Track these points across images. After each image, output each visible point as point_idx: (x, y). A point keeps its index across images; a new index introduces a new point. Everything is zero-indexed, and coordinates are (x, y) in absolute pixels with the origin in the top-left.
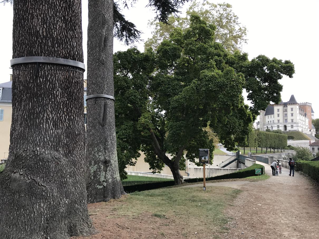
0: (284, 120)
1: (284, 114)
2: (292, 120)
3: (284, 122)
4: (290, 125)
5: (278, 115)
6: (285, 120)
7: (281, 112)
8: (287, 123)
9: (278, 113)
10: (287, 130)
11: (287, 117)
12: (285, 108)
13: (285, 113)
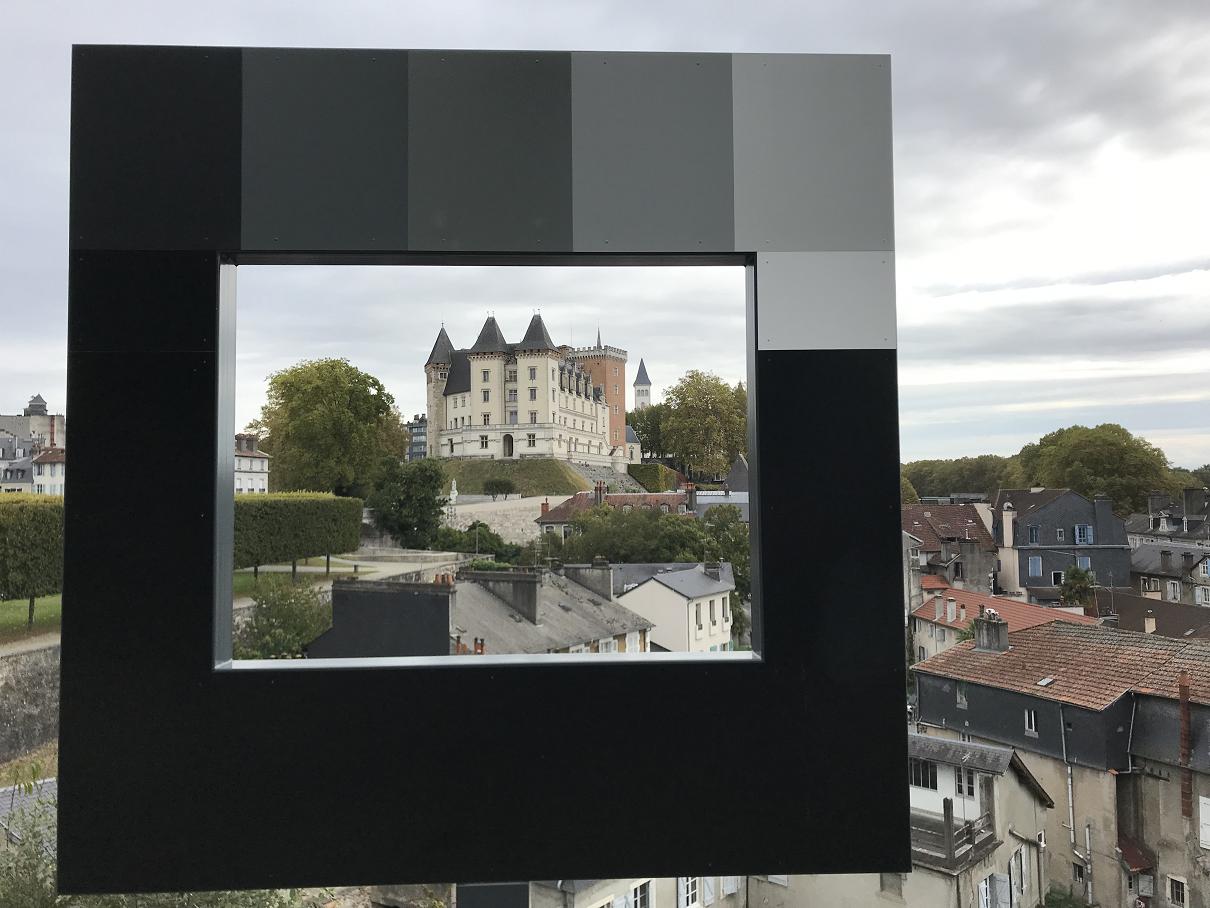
0: (508, 414)
1: (507, 392)
2: (533, 415)
3: (508, 421)
4: (523, 435)
5: (486, 394)
6: (511, 413)
7: (495, 384)
8: (516, 426)
9: (486, 386)
10: (516, 456)
11: (514, 404)
12: (510, 367)
13: (510, 386)
